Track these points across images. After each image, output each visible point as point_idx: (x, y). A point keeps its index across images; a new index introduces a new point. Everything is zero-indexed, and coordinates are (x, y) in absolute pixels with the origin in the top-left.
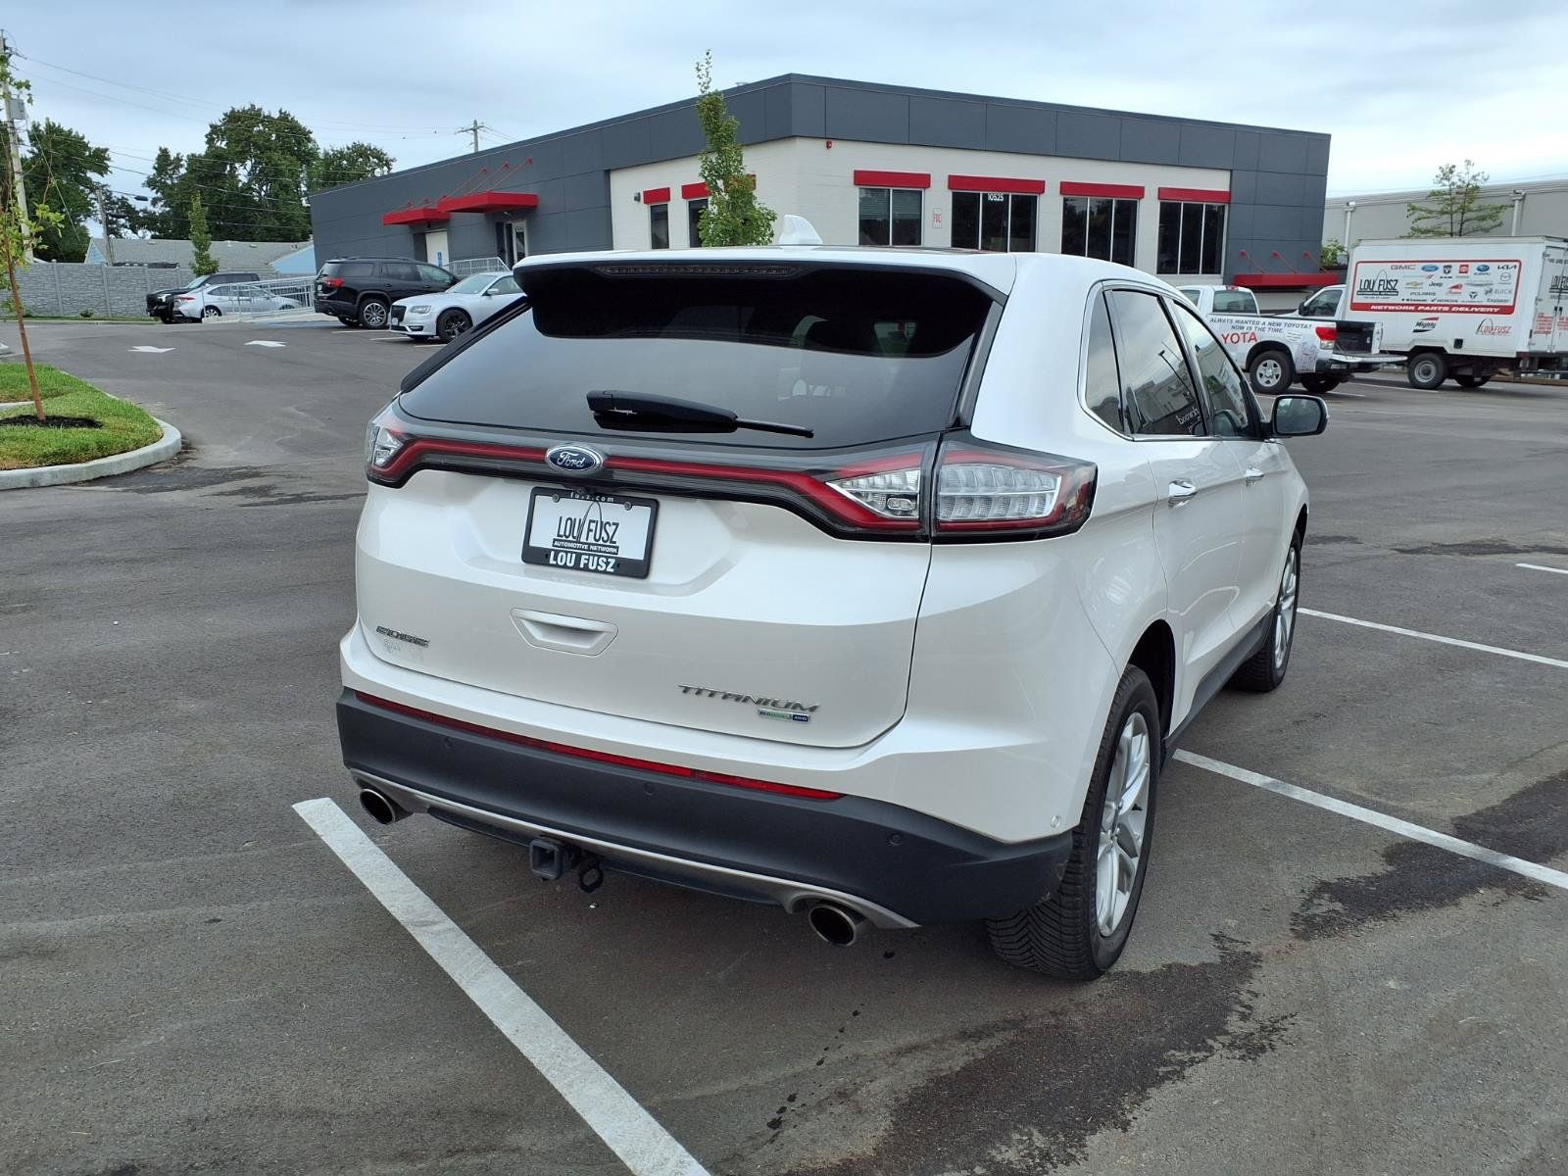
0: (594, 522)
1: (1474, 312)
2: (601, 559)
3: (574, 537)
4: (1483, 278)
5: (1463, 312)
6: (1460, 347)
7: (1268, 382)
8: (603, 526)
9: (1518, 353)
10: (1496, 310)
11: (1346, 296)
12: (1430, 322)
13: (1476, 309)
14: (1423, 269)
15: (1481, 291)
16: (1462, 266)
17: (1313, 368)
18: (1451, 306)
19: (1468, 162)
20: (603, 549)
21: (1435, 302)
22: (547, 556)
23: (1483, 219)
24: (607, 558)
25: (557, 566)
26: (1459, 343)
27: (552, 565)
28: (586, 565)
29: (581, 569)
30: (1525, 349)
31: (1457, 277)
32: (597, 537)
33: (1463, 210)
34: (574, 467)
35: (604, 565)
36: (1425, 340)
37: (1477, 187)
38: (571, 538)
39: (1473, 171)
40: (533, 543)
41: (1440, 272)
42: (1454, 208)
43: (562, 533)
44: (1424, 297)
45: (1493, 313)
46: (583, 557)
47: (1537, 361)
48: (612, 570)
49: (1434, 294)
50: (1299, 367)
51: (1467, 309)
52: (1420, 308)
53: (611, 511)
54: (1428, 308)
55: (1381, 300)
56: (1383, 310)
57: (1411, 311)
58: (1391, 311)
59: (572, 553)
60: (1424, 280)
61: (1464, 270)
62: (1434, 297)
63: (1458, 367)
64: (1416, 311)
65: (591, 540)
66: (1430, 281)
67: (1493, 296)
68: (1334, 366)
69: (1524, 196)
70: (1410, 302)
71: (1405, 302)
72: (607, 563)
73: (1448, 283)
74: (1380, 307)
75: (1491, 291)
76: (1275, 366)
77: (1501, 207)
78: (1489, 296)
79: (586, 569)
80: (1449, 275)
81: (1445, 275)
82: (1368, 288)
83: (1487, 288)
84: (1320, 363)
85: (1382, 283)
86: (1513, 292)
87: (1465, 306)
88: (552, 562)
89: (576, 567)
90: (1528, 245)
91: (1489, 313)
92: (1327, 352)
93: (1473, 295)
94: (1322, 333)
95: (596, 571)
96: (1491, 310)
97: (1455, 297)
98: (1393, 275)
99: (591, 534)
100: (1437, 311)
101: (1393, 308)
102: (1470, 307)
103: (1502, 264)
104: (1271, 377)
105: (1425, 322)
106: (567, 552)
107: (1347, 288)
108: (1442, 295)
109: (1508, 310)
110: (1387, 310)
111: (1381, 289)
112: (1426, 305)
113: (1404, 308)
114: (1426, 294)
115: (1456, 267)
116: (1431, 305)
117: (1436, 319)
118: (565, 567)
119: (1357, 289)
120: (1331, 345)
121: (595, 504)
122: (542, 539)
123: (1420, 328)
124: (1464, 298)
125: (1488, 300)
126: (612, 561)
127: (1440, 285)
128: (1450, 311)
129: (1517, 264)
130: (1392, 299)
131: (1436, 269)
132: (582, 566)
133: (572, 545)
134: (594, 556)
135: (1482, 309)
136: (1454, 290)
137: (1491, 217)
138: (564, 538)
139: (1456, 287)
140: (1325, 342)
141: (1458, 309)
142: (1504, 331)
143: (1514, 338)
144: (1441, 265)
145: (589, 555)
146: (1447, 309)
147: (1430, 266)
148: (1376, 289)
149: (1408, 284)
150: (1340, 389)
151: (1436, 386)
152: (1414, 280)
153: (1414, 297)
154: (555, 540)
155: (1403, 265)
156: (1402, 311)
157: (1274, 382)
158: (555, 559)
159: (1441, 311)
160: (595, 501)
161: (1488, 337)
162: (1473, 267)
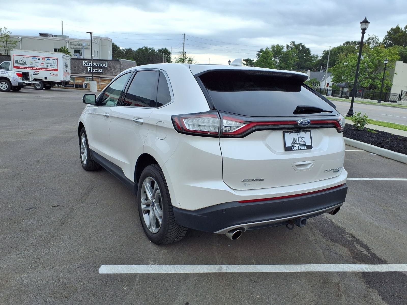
0: (299, 138)
1: (48, 70)
2: (303, 146)
3: (296, 142)
4: (48, 62)
5: (45, 70)
6: (46, 79)
7: (4, 88)
8: (301, 138)
9: (61, 81)
10: (54, 70)
11: (11, 64)
12: (37, 72)
13: (49, 70)
14: (33, 58)
15: (49, 65)
16: (43, 58)
17: (17, 84)
18: (42, 69)
19: (5, 28)
20: (303, 144)
21: (38, 67)
22: (292, 148)
23: (12, 44)
24: (304, 146)
25: (294, 150)
26: (46, 78)
27: (293, 150)
28: (301, 148)
29: (300, 150)
30: (62, 80)
31: (42, 61)
32: (301, 141)
33: (7, 41)
34: (306, 124)
35: (304, 147)
36: (37, 77)
37: (9, 35)
38: (295, 143)
39: (7, 31)
40: (287, 146)
41: (37, 59)
42: (4, 40)
43: (293, 142)
44: (34, 66)
45: (53, 71)
46: (300, 147)
47: (65, 83)
48: (306, 148)
49: (37, 65)
50: (13, 84)
51: (46, 70)
52: (34, 69)
53: (302, 134)
54: (36, 69)
55: (22, 66)
56: (23, 69)
57: (31, 69)
58: (26, 69)
59: (297, 146)
60: (33, 61)
61: (44, 59)
62: (37, 66)
63: (46, 84)
64: (33, 69)
65: (300, 142)
66: (35, 62)
67: (52, 67)
68: (23, 84)
69: (21, 39)
70: (30, 67)
71: (29, 67)
72: (305, 147)
73: (40, 63)
74: (22, 68)
75: (51, 65)
76: (5, 84)
77: (17, 41)
78: (51, 66)
79: (301, 149)
80: (40, 60)
81: (39, 60)
82: (17, 62)
83: (51, 64)
84: (19, 83)
85: (22, 61)
86: (57, 66)
87: (46, 69)
88: (293, 149)
89: (299, 149)
90: (58, 54)
91: (52, 71)
92: (21, 80)
93: (47, 66)
94: (19, 75)
95: (303, 149)
96: (52, 70)
97: (42, 66)
98: (24, 59)
99: (299, 141)
100: (38, 70)
101: (26, 68)
102: (47, 69)
103: (53, 59)
104: (5, 87)
105: (36, 72)
106: (296, 146)
107: (11, 62)
108: (39, 65)
109: (57, 70)
110: (24, 69)
111: (22, 63)
112: (35, 68)
113: (29, 68)
114: (35, 65)
115: (41, 59)
116: (37, 68)
117: (39, 72)
118: (296, 150)
119: (14, 62)
120: (22, 78)
121: (298, 133)
122: (289, 144)
123: (35, 74)
124: (45, 66)
125: (51, 67)
126: (306, 146)
127: (38, 63)
128: (42, 70)
129: (57, 59)
130: (25, 66)
131: (36, 59)
132: (300, 149)
133: (296, 144)
134: (302, 146)
135: (50, 70)
136: (42, 65)
137: (14, 44)
138: (294, 143)
139: (42, 64)
140: (20, 77)
141: (44, 69)
142: (57, 75)
143: (59, 77)
144: (37, 58)
145: (301, 146)
146: (41, 69)
147: (34, 58)
148: (20, 63)
149: (29, 62)
150: (22, 90)
151: (41, 89)
152: (31, 61)
153: (31, 65)
154: (292, 144)
155: (27, 57)
156: (29, 69)
157: (6, 88)
158: (294, 149)
159: (40, 70)
160: (299, 132)
161: (53, 77)
162: (46, 59)
